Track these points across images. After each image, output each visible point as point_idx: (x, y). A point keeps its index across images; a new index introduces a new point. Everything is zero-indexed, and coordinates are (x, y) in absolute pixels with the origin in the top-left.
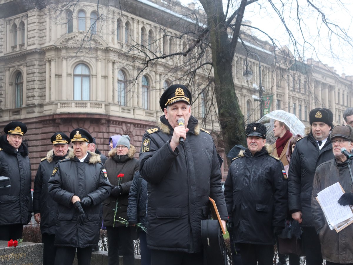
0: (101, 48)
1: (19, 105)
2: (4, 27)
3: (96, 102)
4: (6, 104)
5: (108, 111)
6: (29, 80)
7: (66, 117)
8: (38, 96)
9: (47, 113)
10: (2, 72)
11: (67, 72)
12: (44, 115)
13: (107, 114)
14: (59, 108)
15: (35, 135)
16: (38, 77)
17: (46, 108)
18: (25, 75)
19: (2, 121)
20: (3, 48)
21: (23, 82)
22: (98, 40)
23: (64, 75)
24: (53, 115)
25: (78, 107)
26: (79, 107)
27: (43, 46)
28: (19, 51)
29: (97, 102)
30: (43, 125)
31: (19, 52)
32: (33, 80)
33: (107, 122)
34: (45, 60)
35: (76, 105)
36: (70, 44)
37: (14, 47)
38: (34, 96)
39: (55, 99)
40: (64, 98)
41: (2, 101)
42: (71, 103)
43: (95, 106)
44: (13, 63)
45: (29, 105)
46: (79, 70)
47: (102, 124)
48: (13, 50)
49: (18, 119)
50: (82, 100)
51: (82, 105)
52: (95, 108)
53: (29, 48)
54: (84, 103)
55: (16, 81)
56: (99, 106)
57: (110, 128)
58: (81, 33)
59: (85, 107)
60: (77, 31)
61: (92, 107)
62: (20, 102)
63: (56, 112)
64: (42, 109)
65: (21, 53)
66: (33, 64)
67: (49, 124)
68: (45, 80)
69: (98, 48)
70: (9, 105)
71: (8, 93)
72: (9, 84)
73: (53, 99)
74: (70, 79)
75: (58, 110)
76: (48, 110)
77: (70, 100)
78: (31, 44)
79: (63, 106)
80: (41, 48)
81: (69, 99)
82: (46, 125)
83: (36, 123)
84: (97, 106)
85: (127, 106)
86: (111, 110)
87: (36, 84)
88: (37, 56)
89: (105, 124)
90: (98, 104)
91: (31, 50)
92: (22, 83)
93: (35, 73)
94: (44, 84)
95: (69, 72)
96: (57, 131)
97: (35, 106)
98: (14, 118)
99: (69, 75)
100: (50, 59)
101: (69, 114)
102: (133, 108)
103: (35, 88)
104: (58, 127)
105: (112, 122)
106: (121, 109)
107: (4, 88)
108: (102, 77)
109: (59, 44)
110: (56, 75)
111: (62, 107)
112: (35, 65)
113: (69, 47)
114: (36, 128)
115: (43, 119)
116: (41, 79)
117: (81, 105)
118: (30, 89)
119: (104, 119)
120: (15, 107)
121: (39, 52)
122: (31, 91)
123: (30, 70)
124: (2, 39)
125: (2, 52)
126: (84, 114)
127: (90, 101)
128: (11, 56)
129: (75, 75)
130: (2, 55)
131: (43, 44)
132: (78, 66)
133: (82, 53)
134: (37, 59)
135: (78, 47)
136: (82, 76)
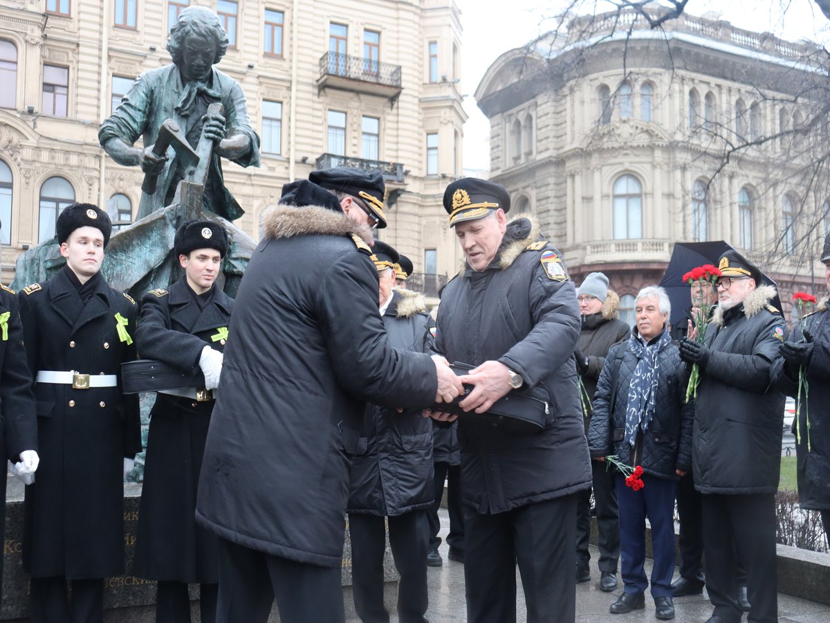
0: (661, 143)
2: (502, 128)
3: (653, 240)
6: (541, 211)
8: (556, 236)
9: (570, 264)
11: (602, 192)
14: (589, 255)
16: (553, 205)
17: (568, 255)
18: (533, 202)
20: (501, 162)
22: (653, 132)
23: (597, 197)
24: (579, 267)
25: (621, 252)
26: (623, 250)
27: (561, 151)
28: (524, 163)
29: (655, 241)
31: (524, 165)
32: (546, 209)
34: (565, 175)
35: (617, 248)
36: (606, 143)
37: (517, 159)
39: (583, 240)
40: (598, 237)
42: (610, 246)
43: (651, 247)
44: (515, 184)
46: (624, 187)
48: (515, 163)
50: (628, 238)
51: (628, 248)
52: (651, 251)
53: (539, 157)
54: (632, 243)
56: (658, 248)
58: (625, 122)
59: (634, 250)
60: (618, 120)
61: (646, 250)
63: (584, 261)
65: (526, 166)
66: (546, 183)
68: (566, 208)
69: (654, 144)
73: (579, 240)
74: (607, 204)
75: (587, 257)
76: (572, 259)
77: (608, 239)
78: (543, 149)
79: (596, 250)
80: (558, 155)
81: (605, 239)
84: (655, 247)
87: (551, 216)
88: (552, 169)
90: (656, 244)
91: (543, 159)
93: (549, 197)
94: (564, 215)
95: (605, 191)
99: (605, 196)
100: (573, 173)
101: (606, 263)
103: (549, 224)
108: (664, 197)
109: (586, 145)
110: (583, 198)
111: (594, 252)
112: (549, 184)
113: (603, 149)
116: (559, 208)
117: (626, 247)
121: (555, 161)
123: (541, 194)
124: (498, 146)
125: (498, 168)
126: (632, 263)
127: (642, 240)
128: (512, 174)
129: (616, 197)
130: (499, 173)
131: (562, 148)
132: (620, 180)
133: (627, 156)
134: (552, 174)
135: (620, 147)
136: (627, 197)
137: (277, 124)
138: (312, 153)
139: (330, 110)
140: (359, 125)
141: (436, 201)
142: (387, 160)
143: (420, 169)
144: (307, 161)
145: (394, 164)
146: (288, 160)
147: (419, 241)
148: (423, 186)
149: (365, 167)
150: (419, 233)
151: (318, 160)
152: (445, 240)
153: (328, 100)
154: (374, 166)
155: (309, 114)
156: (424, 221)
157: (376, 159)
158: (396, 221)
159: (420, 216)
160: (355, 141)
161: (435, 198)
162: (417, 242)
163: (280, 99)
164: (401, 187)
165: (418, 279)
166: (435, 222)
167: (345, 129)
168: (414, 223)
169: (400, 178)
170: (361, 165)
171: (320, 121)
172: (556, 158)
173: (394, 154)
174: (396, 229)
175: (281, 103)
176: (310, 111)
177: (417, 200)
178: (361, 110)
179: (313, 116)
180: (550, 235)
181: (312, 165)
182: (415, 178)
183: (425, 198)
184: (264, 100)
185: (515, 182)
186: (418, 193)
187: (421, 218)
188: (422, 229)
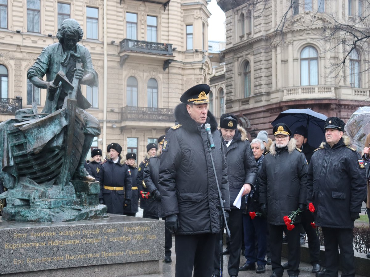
0: (330, 26)
1: (248, 94)
2: (233, 18)
3: (324, 86)
4: (236, 95)
5: (338, 95)
6: (256, 69)
7: (293, 104)
8: (265, 84)
9: (274, 101)
10: (231, 63)
11: (293, 57)
12: (271, 103)
13: (338, 98)
14: (285, 96)
15: (263, 124)
16: (264, 65)
17: (273, 96)
18: (252, 64)
19: (232, 112)
20: (232, 39)
21: (250, 71)
22: (325, 19)
23: (290, 60)
24: (280, 103)
25: (305, 93)
27: (268, 32)
28: (246, 40)
29: (326, 86)
30: (271, 113)
31: (246, 41)
32: (260, 68)
33: (337, 107)
34: (271, 47)
35: (303, 91)
36: (296, 27)
37: (242, 37)
38: (261, 85)
39: (282, 86)
40: (291, 85)
41: (232, 91)
42: (298, 89)
43: (324, 90)
45: (257, 94)
46: (306, 53)
47: (332, 109)
48: (241, 40)
49: (246, 109)
52: (324, 92)
53: (256, 36)
54: (312, 88)
55: (244, 71)
56: (328, 90)
57: (342, 113)
58: (307, 13)
59: (313, 92)
60: (303, 12)
61: (320, 92)
62: (248, 91)
63: (282, 99)
64: (269, 97)
65: (248, 42)
66: (260, 52)
67: (276, 113)
68: (271, 67)
69: (326, 27)
70: (238, 95)
71: (237, 84)
72: (238, 74)
73: (279, 86)
74: (297, 64)
75: (284, 97)
76: (275, 98)
77: (298, 85)
78: (257, 31)
79: (290, 92)
80: (267, 35)
81: (295, 85)
82: (273, 113)
83: (264, 111)
84: (326, 90)
85: (361, 88)
86: (342, 94)
87: (263, 72)
88: (263, 44)
89: (336, 109)
91: (258, 37)
92: (250, 72)
93: (261, 61)
94: (270, 71)
95: (295, 57)
97: (262, 95)
98: (244, 108)
99: (295, 60)
100: (275, 45)
101: (296, 100)
102: (369, 89)
103: (262, 77)
105: (343, 107)
106: (354, 91)
107: (233, 79)
108: (331, 59)
109: (284, 29)
110: (282, 61)
111: (289, 94)
113: (294, 31)
114: (264, 117)
115: (270, 107)
116: (267, 67)
117: (308, 90)
119: (334, 103)
120: (244, 97)
121: (265, 39)
122: (258, 79)
123: (257, 59)
124: (231, 29)
125: (231, 43)
126: (311, 100)
127: (318, 86)
128: (239, 46)
129: (302, 60)
130: (231, 46)
131: (269, 30)
132: (304, 49)
133: (308, 35)
134: (263, 46)
135: (304, 29)
136: (309, 60)
137: (96, 21)
138: (117, 38)
139: (127, 12)
140: (145, 21)
141: (192, 66)
142: (162, 42)
143: (182, 47)
144: (114, 44)
145: (167, 44)
146: (103, 43)
148: (184, 57)
149: (149, 47)
150: (182, 85)
151: (121, 43)
153: (126, 6)
154: (154, 46)
155: (114, 15)
156: (185, 78)
157: (156, 42)
158: (168, 78)
159: (182, 75)
160: (143, 31)
161: (191, 64)
162: (181, 90)
163: (97, 6)
164: (171, 58)
166: (191, 79)
167: (136, 23)
168: (179, 79)
169: (170, 53)
170: (147, 45)
171: (121, 19)
172: (266, 36)
173: (166, 38)
174: (169, 83)
175: (98, 8)
176: (115, 13)
177: (181, 65)
178: (146, 12)
179: (117, 16)
180: (262, 83)
181: (118, 46)
182: (179, 52)
183: (186, 64)
184: (87, 7)
185: (241, 52)
186: (181, 61)
187: (183, 77)
188: (184, 83)
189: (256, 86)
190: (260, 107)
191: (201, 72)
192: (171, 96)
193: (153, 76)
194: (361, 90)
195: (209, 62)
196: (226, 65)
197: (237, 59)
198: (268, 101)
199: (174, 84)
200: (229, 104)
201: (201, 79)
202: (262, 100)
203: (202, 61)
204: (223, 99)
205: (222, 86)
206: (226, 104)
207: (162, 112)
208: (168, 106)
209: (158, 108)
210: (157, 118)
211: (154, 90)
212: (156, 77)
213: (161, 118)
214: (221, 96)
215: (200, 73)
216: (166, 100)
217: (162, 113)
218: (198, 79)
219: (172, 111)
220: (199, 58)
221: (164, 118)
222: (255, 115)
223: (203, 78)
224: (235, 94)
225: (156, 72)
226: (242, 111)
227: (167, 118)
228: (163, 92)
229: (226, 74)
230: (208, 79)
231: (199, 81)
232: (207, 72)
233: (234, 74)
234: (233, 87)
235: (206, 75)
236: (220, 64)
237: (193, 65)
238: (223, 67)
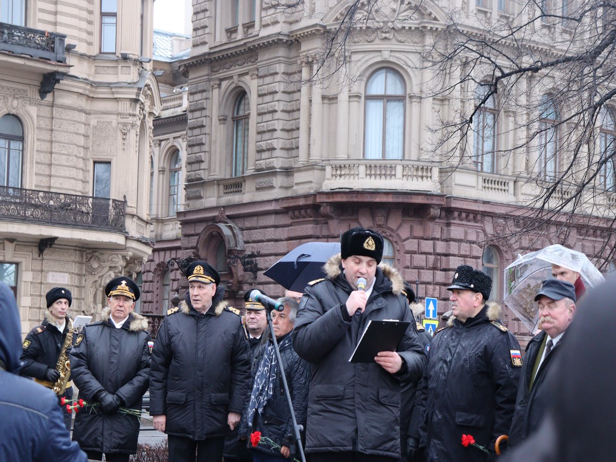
0: (435, 27)
1: (240, 168)
3: (417, 163)
4: (212, 168)
5: (447, 187)
6: (263, 111)
7: (344, 199)
8: (283, 149)
9: (302, 190)
10: (204, 91)
11: (350, 91)
12: (294, 195)
13: (445, 193)
14: (328, 179)
15: (273, 243)
16: (282, 103)
17: (298, 177)
18: (253, 98)
19: (201, 208)
20: (208, 34)
21: (249, 114)
22: (426, 9)
23: (343, 97)
24: (315, 195)
25: (373, 177)
26: (375, 175)
27: (295, 27)
28: (242, 39)
29: (421, 164)
30: (292, 218)
31: (242, 43)
32: (271, 109)
33: (443, 214)
35: (368, 172)
36: (359, 21)
37: (231, 31)
38: (274, 149)
39: (321, 157)
40: (342, 155)
41: (203, 159)
42: (358, 167)
43: (415, 173)
44: (228, 69)
45: (262, 169)
46: (381, 84)
47: (433, 219)
48: (229, 38)
49: (236, 203)
50: (384, 158)
51: (383, 172)
52: (415, 178)
53: (264, 33)
54: (388, 166)
55: (233, 114)
56: (425, 174)
57: (452, 228)
59: (391, 175)
61: (407, 176)
62: (241, 161)
63: (321, 187)
64: (290, 178)
65: (245, 44)
66: (273, 71)
67: (304, 217)
68: (299, 110)
69: (425, 27)
70: (217, 169)
71: (215, 142)
72: (219, 120)
73: (316, 156)
74: (357, 107)
75: (326, 182)
76: (304, 183)
77: (357, 158)
78: (269, 22)
79: (339, 172)
80: (292, 32)
81: (352, 157)
82: (298, 218)
83: (276, 212)
84: (420, 174)
85: (497, 174)
86: (456, 184)
87: (278, 119)
88: (281, 52)
89: (440, 218)
91: (269, 36)
92: (247, 117)
93: (276, 92)
94: (295, 119)
95: (355, 90)
96: (323, 234)
97: (274, 174)
98: (229, 201)
99: (354, 97)
100: (310, 60)
101: (352, 192)
102: (515, 178)
103: (275, 130)
104: (327, 223)
105: (456, 214)
106: (480, 180)
107: (206, 130)
108: (436, 102)
109: (331, 22)
110: (324, 98)
111: (336, 176)
112: (277, 73)
113: (354, 29)
114: (276, 227)
115: (292, 204)
116: (289, 109)
117: (381, 170)
118: (264, 132)
119: (436, 205)
120: (231, 175)
121: (287, 41)
122: (266, 136)
123: (266, 87)
124: (205, 10)
125: (204, 43)
126: (387, 193)
127: (404, 162)
128: (224, 53)
129: (369, 98)
130: (204, 49)
131: (297, 21)
132: (376, 74)
133: (387, 42)
134: (281, 59)
135: (378, 29)
136: (385, 100)
141: (113, 93)
142: (40, 27)
143: (90, 44)
145: (51, 34)
147: (86, 148)
148: (93, 69)
149: (6, 36)
150: (86, 136)
152: (124, 149)
154: (19, 34)
156: (93, 121)
157: (23, 25)
158: (52, 118)
159: (87, 113)
161: (111, 88)
164: (61, 70)
165: (83, 204)
166: (110, 123)
168: (78, 122)
169: (60, 56)
172: (288, 35)
173: (50, 18)
174: (52, 130)
177: (85, 89)
180: (275, 146)
182: (82, 56)
183: (96, 87)
185: (227, 66)
186: (86, 79)
187: (89, 116)
188: (90, 132)
189: (260, 151)
190: (269, 201)
191: (135, 109)
192: (56, 163)
193: (14, 108)
194: (496, 177)
195: (153, 86)
196: (191, 94)
197: (218, 82)
198: (287, 188)
199: (66, 132)
200: (194, 190)
201: (133, 125)
202: (274, 185)
203: (137, 82)
204: (176, 174)
205: (175, 144)
206: (187, 187)
207: (33, 198)
208: (47, 185)
209: (22, 189)
210: (19, 213)
211: (15, 145)
212: (20, 113)
213: (29, 213)
214: (173, 168)
215: (131, 112)
216: (45, 170)
217: (33, 202)
218: (125, 124)
219: (58, 198)
220: (129, 75)
221: (38, 213)
222: (255, 218)
223: (139, 123)
224: (210, 167)
225: (20, 101)
226: (223, 207)
227: (47, 214)
228: (37, 151)
229: (190, 116)
230: (150, 128)
231: (129, 131)
232: (147, 109)
233: (208, 118)
234: (206, 148)
235: (144, 116)
236: (174, 91)
237: (113, 90)
238: (181, 98)
